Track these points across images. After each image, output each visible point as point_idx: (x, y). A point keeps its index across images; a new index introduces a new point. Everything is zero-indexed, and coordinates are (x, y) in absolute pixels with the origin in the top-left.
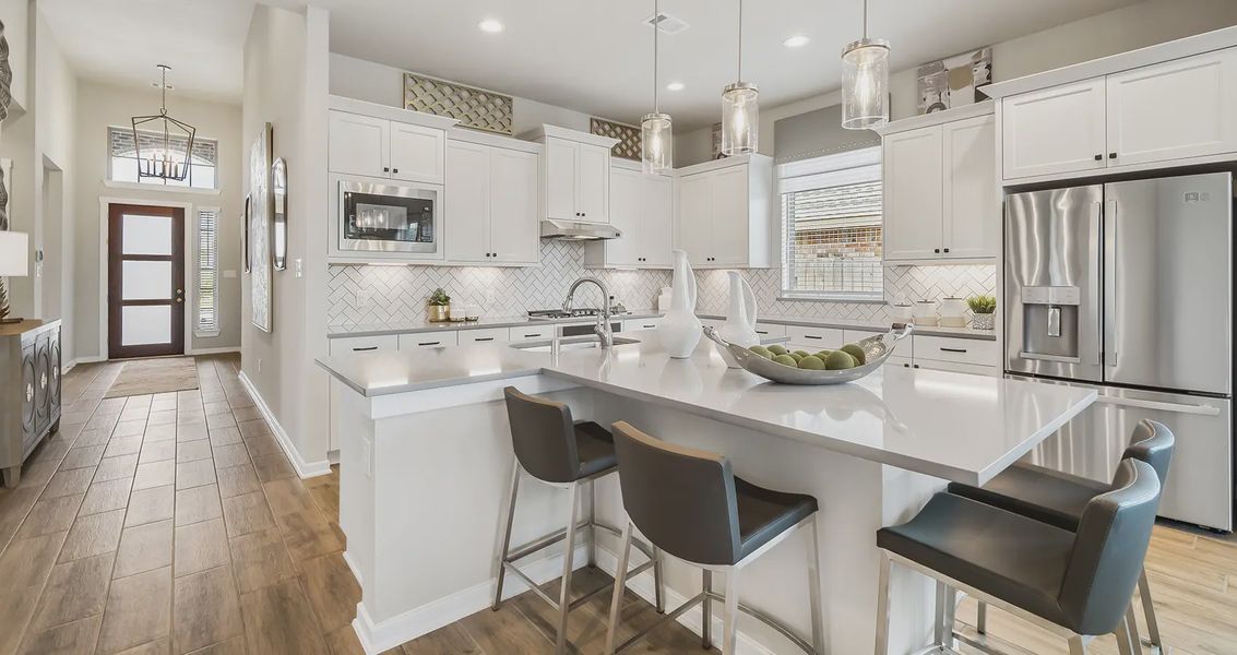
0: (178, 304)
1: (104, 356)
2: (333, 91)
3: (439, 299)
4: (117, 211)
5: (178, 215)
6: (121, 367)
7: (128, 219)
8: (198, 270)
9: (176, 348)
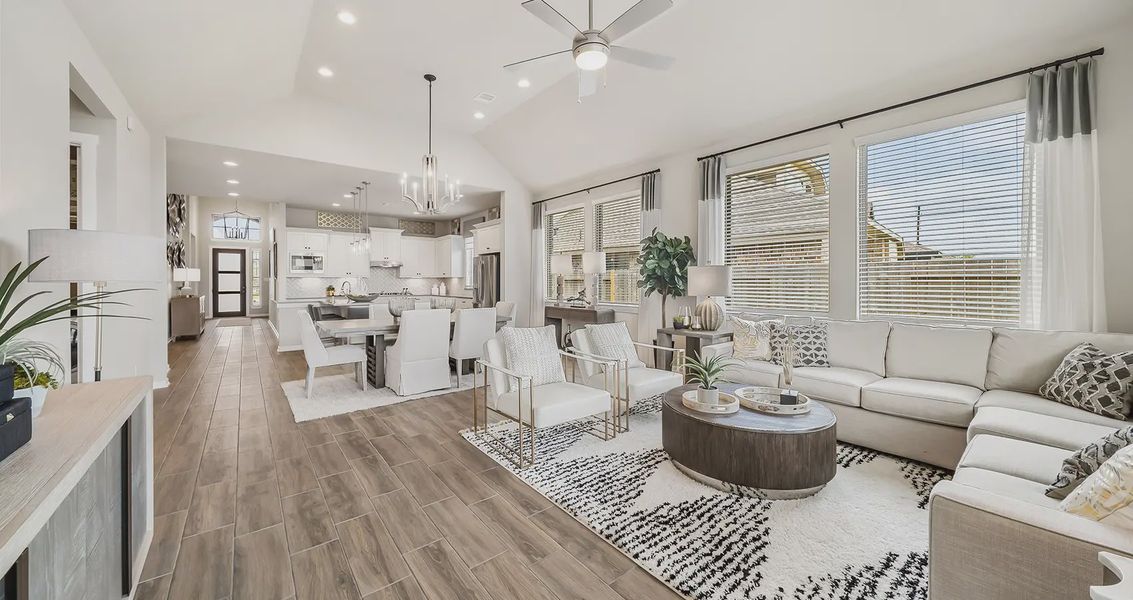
0: (243, 293)
1: (211, 316)
2: (287, 226)
3: (331, 289)
4: (216, 252)
5: (243, 252)
6: (219, 320)
7: (220, 254)
8: (252, 287)
9: (242, 313)
